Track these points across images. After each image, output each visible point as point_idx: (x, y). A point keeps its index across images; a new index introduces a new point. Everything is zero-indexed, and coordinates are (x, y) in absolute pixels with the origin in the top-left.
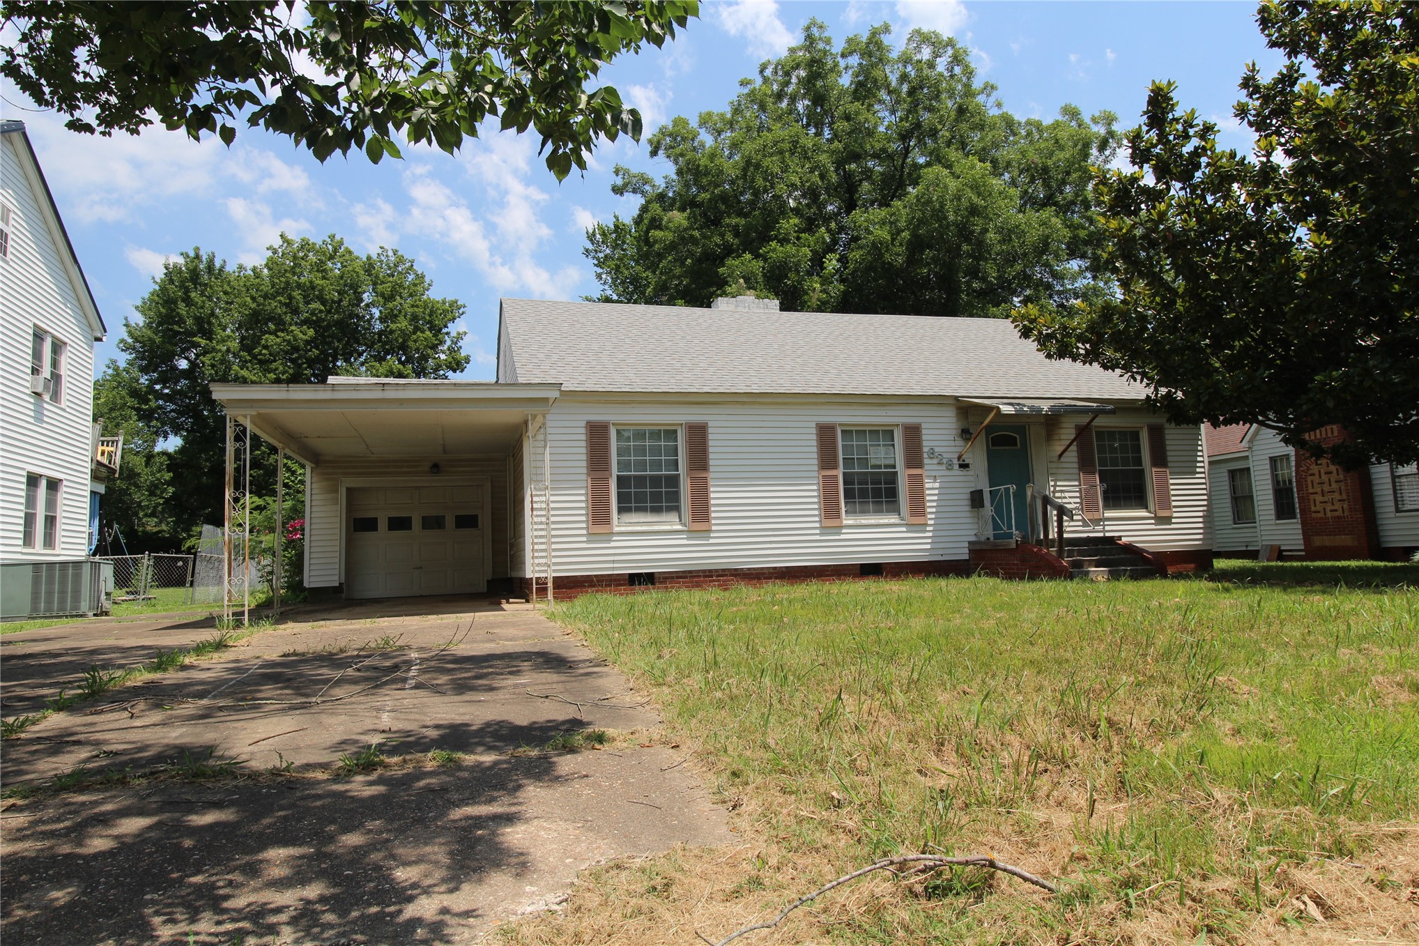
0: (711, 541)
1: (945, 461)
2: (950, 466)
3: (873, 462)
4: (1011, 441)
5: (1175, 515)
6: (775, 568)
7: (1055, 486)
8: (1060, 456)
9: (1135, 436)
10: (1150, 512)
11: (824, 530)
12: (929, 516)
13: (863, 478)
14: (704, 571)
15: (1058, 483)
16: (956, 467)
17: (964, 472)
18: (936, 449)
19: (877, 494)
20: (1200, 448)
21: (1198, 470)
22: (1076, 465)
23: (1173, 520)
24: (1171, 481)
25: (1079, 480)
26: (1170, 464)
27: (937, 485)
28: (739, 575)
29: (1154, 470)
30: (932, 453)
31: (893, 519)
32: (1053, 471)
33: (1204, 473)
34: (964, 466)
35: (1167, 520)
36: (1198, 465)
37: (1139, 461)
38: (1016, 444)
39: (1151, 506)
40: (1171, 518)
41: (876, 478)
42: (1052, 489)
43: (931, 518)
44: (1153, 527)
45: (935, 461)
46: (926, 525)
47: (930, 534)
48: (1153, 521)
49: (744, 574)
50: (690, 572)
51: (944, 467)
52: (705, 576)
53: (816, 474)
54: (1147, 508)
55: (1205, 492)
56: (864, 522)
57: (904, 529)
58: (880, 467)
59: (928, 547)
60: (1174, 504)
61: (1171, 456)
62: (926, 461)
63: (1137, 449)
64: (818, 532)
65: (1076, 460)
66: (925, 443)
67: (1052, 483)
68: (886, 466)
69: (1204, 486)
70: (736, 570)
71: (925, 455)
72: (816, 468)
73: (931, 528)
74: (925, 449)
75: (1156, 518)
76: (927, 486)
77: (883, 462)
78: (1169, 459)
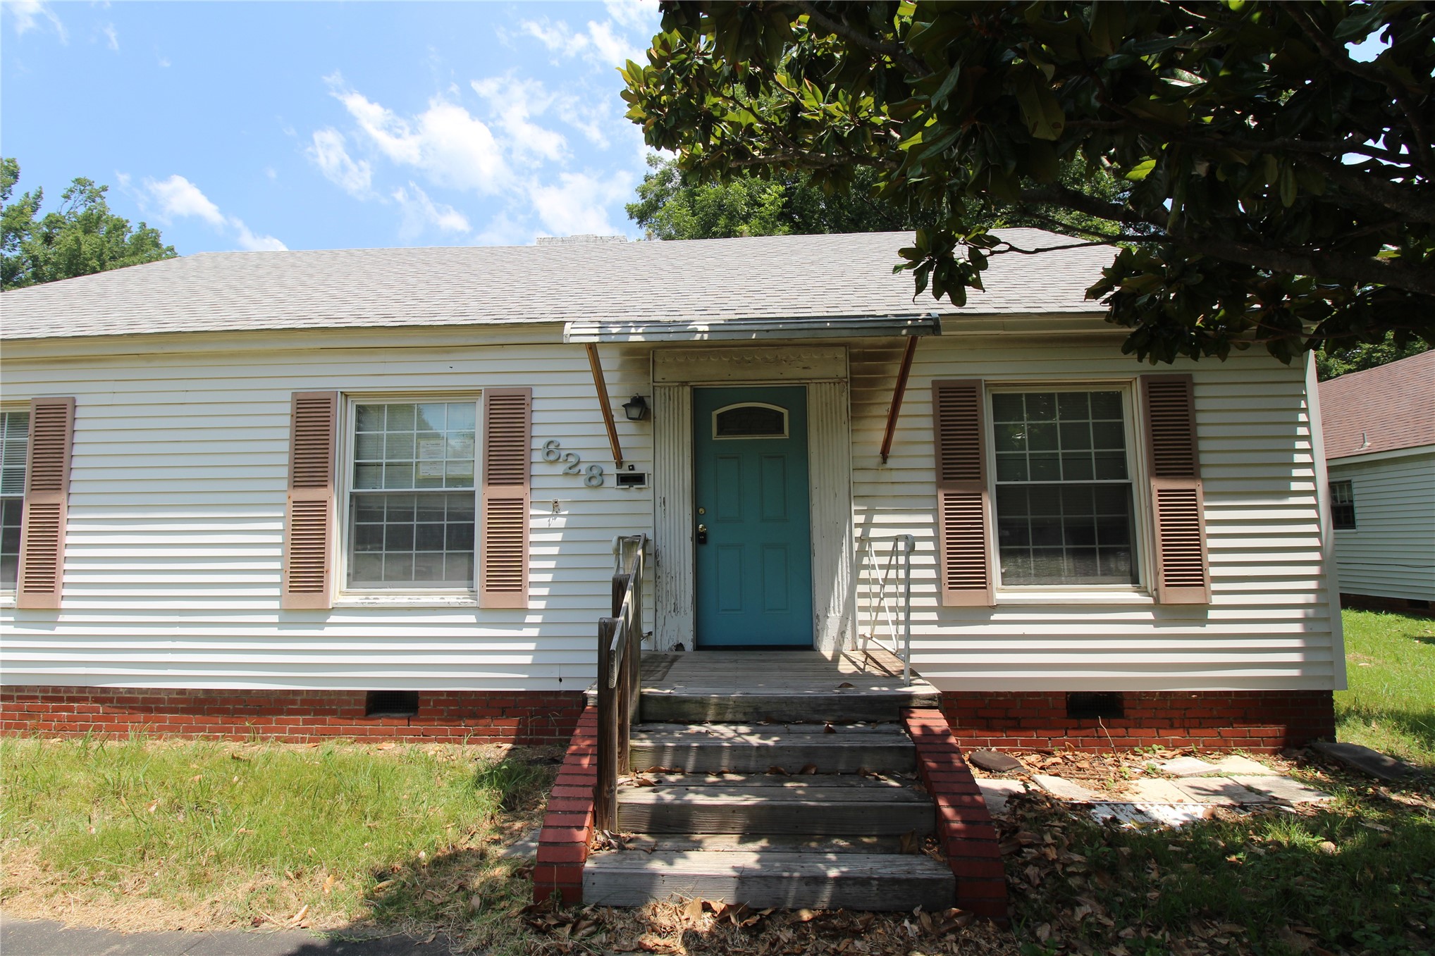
0: (60, 630)
1: (583, 468)
2: (595, 479)
3: (425, 472)
4: (772, 423)
5: (1216, 600)
6: (182, 691)
7: (867, 526)
8: (885, 454)
9: (1111, 403)
10: (1143, 591)
11: (289, 616)
12: (532, 591)
13: (401, 507)
14: (44, 689)
15: (877, 519)
16: (612, 481)
17: (633, 492)
18: (564, 443)
19: (430, 539)
20: (1302, 431)
21: (1295, 486)
22: (931, 477)
23: (1212, 614)
24: (1209, 515)
25: (935, 512)
26: (1205, 473)
27: (560, 522)
28: (111, 700)
29: (1158, 484)
30: (551, 449)
31: (454, 595)
32: (864, 490)
33: (1313, 493)
34: (631, 479)
35: (1197, 613)
36: (1296, 473)
37: (1118, 465)
38: (780, 430)
39: (1147, 575)
40: (1206, 607)
41: (428, 505)
42: (858, 532)
43: (537, 594)
44: (1149, 629)
45: (560, 468)
46: (526, 611)
47: (534, 632)
48: (1149, 615)
49: (121, 700)
50: (19, 688)
51: (581, 482)
52: (46, 699)
53: (283, 498)
54: (1135, 580)
55: (1314, 542)
56: (384, 600)
57: (472, 619)
58: (437, 481)
59: (527, 659)
60: (1214, 571)
61: (1210, 450)
62: (536, 470)
63: (1116, 436)
64: (275, 618)
65: (931, 463)
66: (536, 431)
67: (859, 519)
68: (452, 481)
69: (1313, 528)
70: (104, 690)
71: (537, 457)
72: (284, 485)
73: (538, 619)
74: (538, 444)
75: (1157, 606)
76: (533, 523)
77: (441, 472)
78: (1204, 459)
